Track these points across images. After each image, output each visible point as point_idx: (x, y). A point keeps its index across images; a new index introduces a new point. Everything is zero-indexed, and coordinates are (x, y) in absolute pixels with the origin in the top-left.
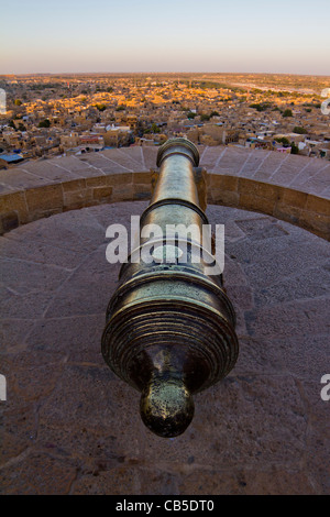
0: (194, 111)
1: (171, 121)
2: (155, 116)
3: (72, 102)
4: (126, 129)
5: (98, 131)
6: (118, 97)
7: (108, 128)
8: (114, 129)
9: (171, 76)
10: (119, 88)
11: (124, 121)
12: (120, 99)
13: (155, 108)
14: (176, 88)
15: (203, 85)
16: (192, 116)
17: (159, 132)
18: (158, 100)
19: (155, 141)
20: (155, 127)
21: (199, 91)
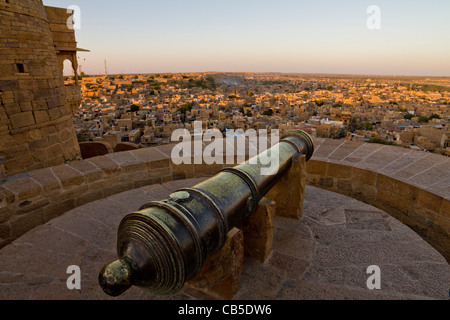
0: (412, 113)
1: (385, 120)
2: (370, 114)
3: (295, 97)
4: (339, 124)
5: (312, 122)
6: (336, 95)
7: (322, 121)
8: (328, 122)
9: (392, 78)
10: (339, 87)
11: (338, 117)
12: (338, 97)
13: (371, 106)
14: (395, 90)
15: (425, 88)
16: (409, 117)
17: (371, 129)
18: (375, 100)
19: (366, 137)
20: (368, 124)
21: (420, 93)
